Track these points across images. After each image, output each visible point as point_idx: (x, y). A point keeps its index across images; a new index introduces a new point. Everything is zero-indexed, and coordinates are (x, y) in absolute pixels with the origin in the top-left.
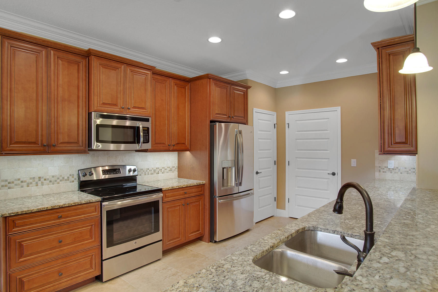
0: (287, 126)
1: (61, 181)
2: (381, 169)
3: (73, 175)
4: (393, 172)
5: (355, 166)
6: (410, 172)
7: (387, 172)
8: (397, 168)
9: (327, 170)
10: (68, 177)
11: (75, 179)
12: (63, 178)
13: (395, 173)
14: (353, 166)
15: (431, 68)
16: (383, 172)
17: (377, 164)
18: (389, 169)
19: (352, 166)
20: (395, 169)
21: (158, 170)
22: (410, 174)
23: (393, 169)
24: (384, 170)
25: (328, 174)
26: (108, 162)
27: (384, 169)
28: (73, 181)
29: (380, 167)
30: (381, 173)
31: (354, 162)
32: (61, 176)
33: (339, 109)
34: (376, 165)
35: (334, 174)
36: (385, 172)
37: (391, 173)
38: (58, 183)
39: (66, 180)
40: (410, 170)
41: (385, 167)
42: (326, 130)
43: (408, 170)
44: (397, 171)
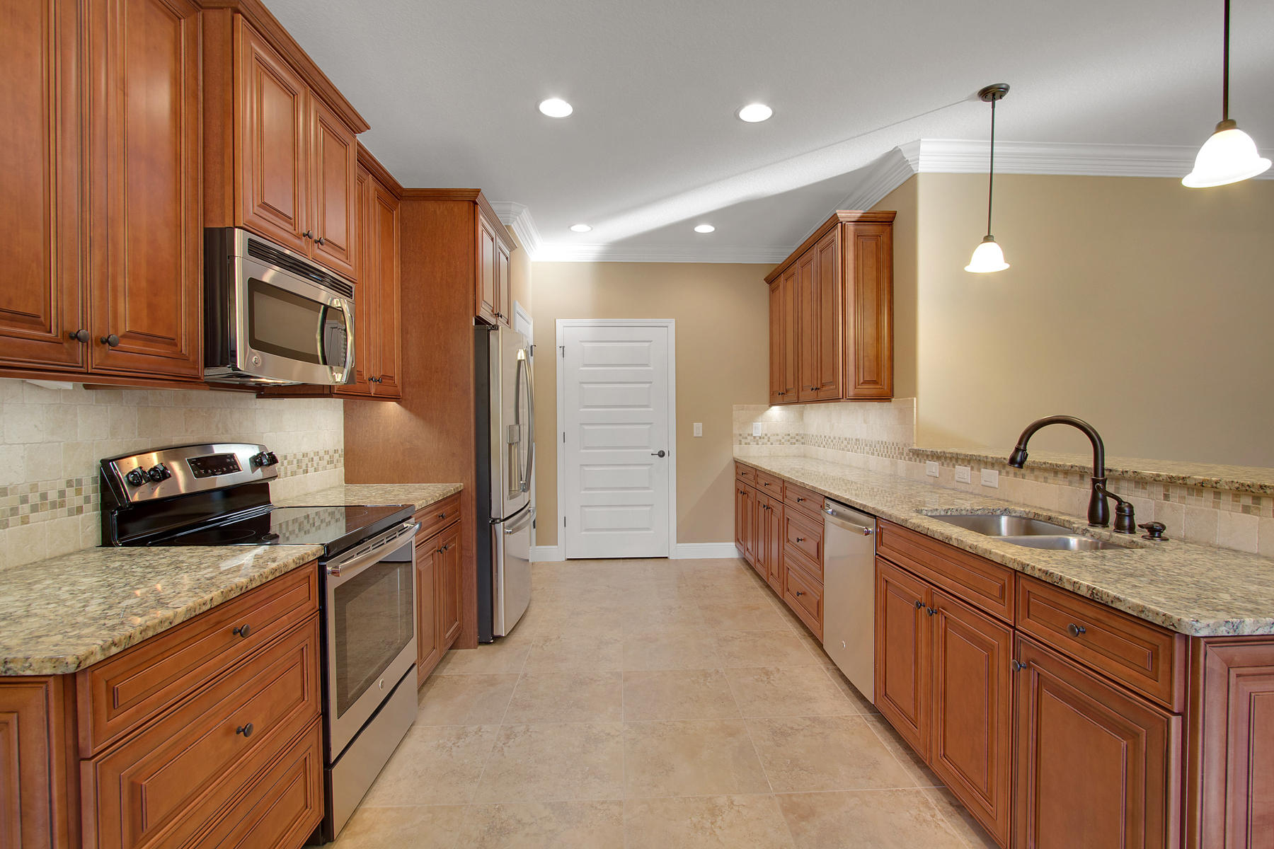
0: (559, 351)
1: (34, 509)
2: (743, 438)
3: (79, 482)
4: (760, 443)
5: (701, 435)
6: (783, 441)
7: (751, 443)
8: (766, 435)
9: (646, 447)
10: (62, 494)
11: (87, 499)
12: (44, 496)
13: (763, 444)
14: (697, 436)
15: (1007, 266)
16: (746, 444)
17: (736, 431)
18: (755, 437)
19: (695, 435)
20: (763, 438)
21: (306, 460)
22: (783, 444)
23: (760, 438)
24: (747, 441)
25: (652, 454)
26: (187, 430)
27: (746, 438)
28: (80, 510)
29: (740, 435)
30: (743, 445)
31: (698, 429)
32: (34, 487)
33: (671, 323)
34: (734, 432)
35: (662, 454)
36: (749, 444)
37: (758, 444)
38: (25, 521)
39: (54, 505)
40: (783, 438)
41: (749, 435)
42: (647, 365)
43: (780, 437)
44: (766, 440)
